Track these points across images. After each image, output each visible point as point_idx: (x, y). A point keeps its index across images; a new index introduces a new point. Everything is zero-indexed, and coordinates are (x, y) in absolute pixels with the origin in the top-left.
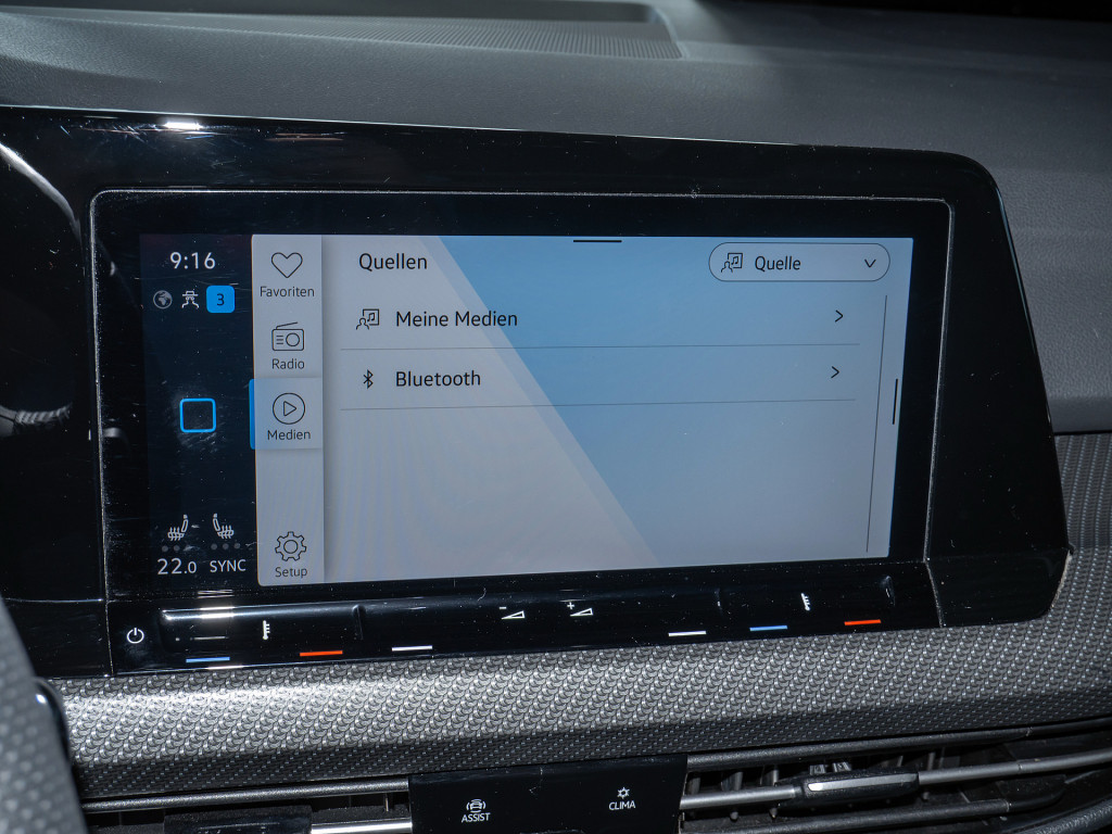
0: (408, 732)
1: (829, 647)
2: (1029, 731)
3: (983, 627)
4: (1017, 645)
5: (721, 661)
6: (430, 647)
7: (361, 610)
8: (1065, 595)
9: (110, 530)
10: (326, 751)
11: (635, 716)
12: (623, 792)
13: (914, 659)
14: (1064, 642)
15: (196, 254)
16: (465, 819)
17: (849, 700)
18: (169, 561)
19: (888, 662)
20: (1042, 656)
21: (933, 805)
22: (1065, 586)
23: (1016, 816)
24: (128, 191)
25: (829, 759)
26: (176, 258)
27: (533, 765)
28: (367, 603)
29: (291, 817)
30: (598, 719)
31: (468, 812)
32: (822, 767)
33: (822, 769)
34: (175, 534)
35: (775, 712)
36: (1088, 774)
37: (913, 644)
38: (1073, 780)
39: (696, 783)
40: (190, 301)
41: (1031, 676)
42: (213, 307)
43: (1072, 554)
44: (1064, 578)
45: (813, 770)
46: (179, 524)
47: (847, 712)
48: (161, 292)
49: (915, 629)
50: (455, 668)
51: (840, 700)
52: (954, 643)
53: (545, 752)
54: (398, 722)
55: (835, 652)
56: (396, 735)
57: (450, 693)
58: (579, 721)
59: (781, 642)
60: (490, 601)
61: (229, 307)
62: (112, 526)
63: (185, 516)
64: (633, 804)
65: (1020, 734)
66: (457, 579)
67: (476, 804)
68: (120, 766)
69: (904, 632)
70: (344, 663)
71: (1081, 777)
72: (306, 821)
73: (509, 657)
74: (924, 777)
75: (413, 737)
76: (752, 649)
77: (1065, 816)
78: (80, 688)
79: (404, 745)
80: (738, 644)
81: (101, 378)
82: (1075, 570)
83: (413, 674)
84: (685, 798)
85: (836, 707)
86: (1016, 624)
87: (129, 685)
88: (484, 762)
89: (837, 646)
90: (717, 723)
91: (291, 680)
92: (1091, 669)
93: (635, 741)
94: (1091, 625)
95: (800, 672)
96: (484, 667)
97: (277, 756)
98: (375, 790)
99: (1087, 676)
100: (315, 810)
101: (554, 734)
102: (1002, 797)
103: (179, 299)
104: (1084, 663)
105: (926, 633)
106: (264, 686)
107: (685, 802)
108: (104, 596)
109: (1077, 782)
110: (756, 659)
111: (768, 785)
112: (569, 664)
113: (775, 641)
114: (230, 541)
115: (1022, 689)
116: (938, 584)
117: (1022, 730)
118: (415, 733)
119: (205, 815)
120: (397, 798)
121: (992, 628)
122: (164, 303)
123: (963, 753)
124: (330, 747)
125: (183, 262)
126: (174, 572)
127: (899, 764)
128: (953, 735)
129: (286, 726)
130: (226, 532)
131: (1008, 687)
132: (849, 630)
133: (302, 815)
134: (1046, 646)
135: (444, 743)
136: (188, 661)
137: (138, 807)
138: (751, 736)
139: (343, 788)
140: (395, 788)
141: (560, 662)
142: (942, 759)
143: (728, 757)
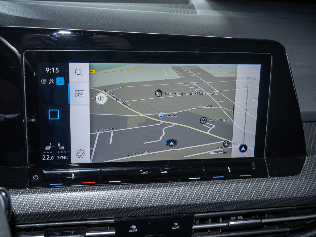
0: (113, 205)
1: (236, 183)
2: (295, 208)
3: (281, 177)
4: (291, 183)
5: (204, 186)
6: (120, 181)
7: (100, 170)
8: (305, 168)
9: (29, 147)
10: (90, 211)
11: (179, 202)
12: (176, 224)
13: (260, 186)
14: (305, 182)
15: (53, 68)
16: (130, 231)
17: (241, 198)
18: (46, 156)
19: (253, 187)
20: (298, 186)
21: (267, 229)
22: (305, 166)
23: (291, 232)
24: (34, 50)
25: (237, 215)
26: (48, 69)
27: (150, 216)
28: (102, 168)
29: (81, 230)
30: (168, 203)
31: (131, 229)
32: (234, 217)
33: (235, 218)
34: (47, 148)
35: (220, 201)
36: (312, 221)
37: (260, 182)
38: (308, 222)
39: (198, 221)
40: (52, 82)
41: (295, 192)
42: (58, 83)
43: (308, 156)
44: (305, 163)
45: (232, 218)
46: (49, 145)
47: (241, 201)
48: (43, 79)
49: (261, 178)
50: (127, 187)
51: (239, 198)
52: (272, 182)
53: (153, 212)
54: (110, 203)
55: (237, 184)
56: (110, 206)
57: (125, 195)
58: (163, 203)
59: (222, 181)
60: (138, 168)
61: (63, 84)
62: (29, 146)
63: (50, 143)
64: (179, 227)
65: (292, 208)
66: (128, 162)
67: (133, 227)
68: (31, 214)
69: (258, 179)
70: (95, 186)
71: (310, 221)
72: (85, 231)
73: (143, 184)
74: (264, 221)
75: (115, 207)
76: (213, 183)
77: (306, 233)
78: (20, 192)
79: (112, 209)
80: (209, 181)
81: (26, 104)
82: (308, 161)
83: (115, 189)
84: (194, 226)
85: (237, 200)
86: (291, 177)
87: (34, 191)
88: (135, 214)
89: (238, 182)
90: (203, 204)
91: (80, 190)
92: (313, 190)
93: (179, 209)
94: (313, 177)
95: (227, 190)
96: (135, 187)
97: (76, 212)
98: (104, 222)
99: (311, 192)
100: (88, 228)
101: (155, 207)
102: (287, 227)
103: (48, 81)
104: (311, 188)
105: (264, 179)
106: (72, 192)
107: (193, 227)
108: (27, 166)
109: (309, 223)
110: (214, 186)
111: (219, 222)
112: (160, 187)
113: (220, 181)
114: (63, 151)
115: (292, 195)
116: (268, 165)
117: (292, 207)
118: (115, 206)
119: (56, 229)
120: (111, 225)
121: (283, 178)
122: (44, 82)
123: (276, 214)
124: (91, 210)
125: (50, 71)
126: (47, 159)
127: (257, 217)
128: (272, 209)
129: (78, 203)
130: (62, 148)
131: (288, 195)
132: (242, 178)
133: (84, 229)
134: (299, 183)
135: (124, 209)
136: (51, 184)
137: (37, 226)
138: (213, 208)
139: (95, 221)
140: (110, 222)
141: (157, 186)
142: (270, 216)
143: (207, 214)
